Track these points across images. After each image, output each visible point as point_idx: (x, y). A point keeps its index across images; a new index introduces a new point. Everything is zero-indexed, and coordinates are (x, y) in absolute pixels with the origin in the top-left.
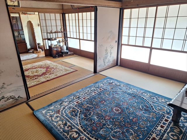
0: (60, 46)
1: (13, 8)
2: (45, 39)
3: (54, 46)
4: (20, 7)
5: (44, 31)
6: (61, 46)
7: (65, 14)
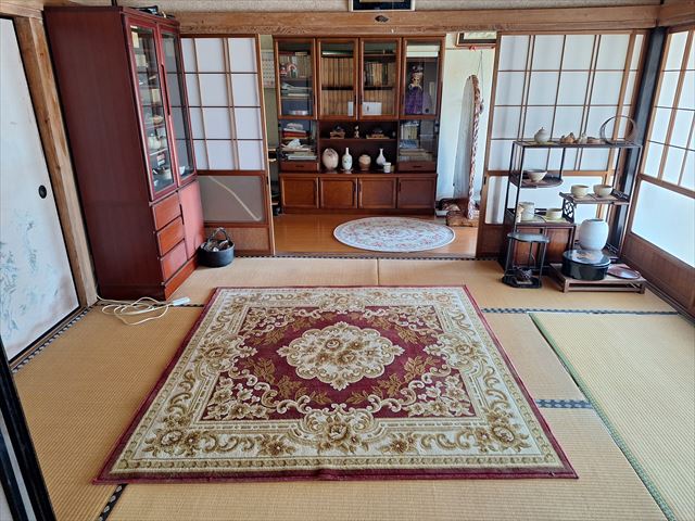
0: (572, 220)
1: (377, 19)
2: (499, 173)
3: (530, 217)
4: (413, 8)
5: (503, 129)
6: (578, 221)
7: (666, 32)
